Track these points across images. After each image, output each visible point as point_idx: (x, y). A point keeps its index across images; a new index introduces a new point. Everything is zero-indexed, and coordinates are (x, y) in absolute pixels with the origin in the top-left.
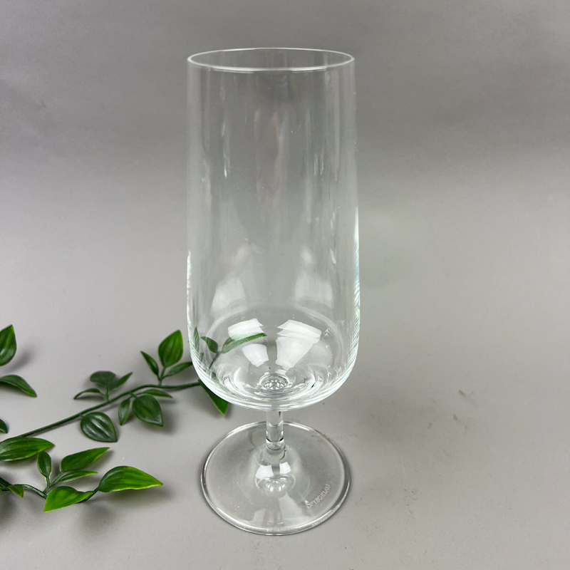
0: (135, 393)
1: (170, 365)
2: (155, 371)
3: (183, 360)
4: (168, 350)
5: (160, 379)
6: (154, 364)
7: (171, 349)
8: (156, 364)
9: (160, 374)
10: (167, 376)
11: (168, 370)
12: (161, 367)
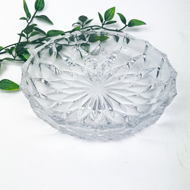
0: (92, 28)
1: (107, 21)
2: (102, 21)
3: (113, 20)
4: (108, 14)
5: (103, 25)
6: (102, 18)
7: (109, 14)
8: (103, 19)
9: (103, 23)
10: (105, 24)
11: (106, 22)
12: (104, 20)
